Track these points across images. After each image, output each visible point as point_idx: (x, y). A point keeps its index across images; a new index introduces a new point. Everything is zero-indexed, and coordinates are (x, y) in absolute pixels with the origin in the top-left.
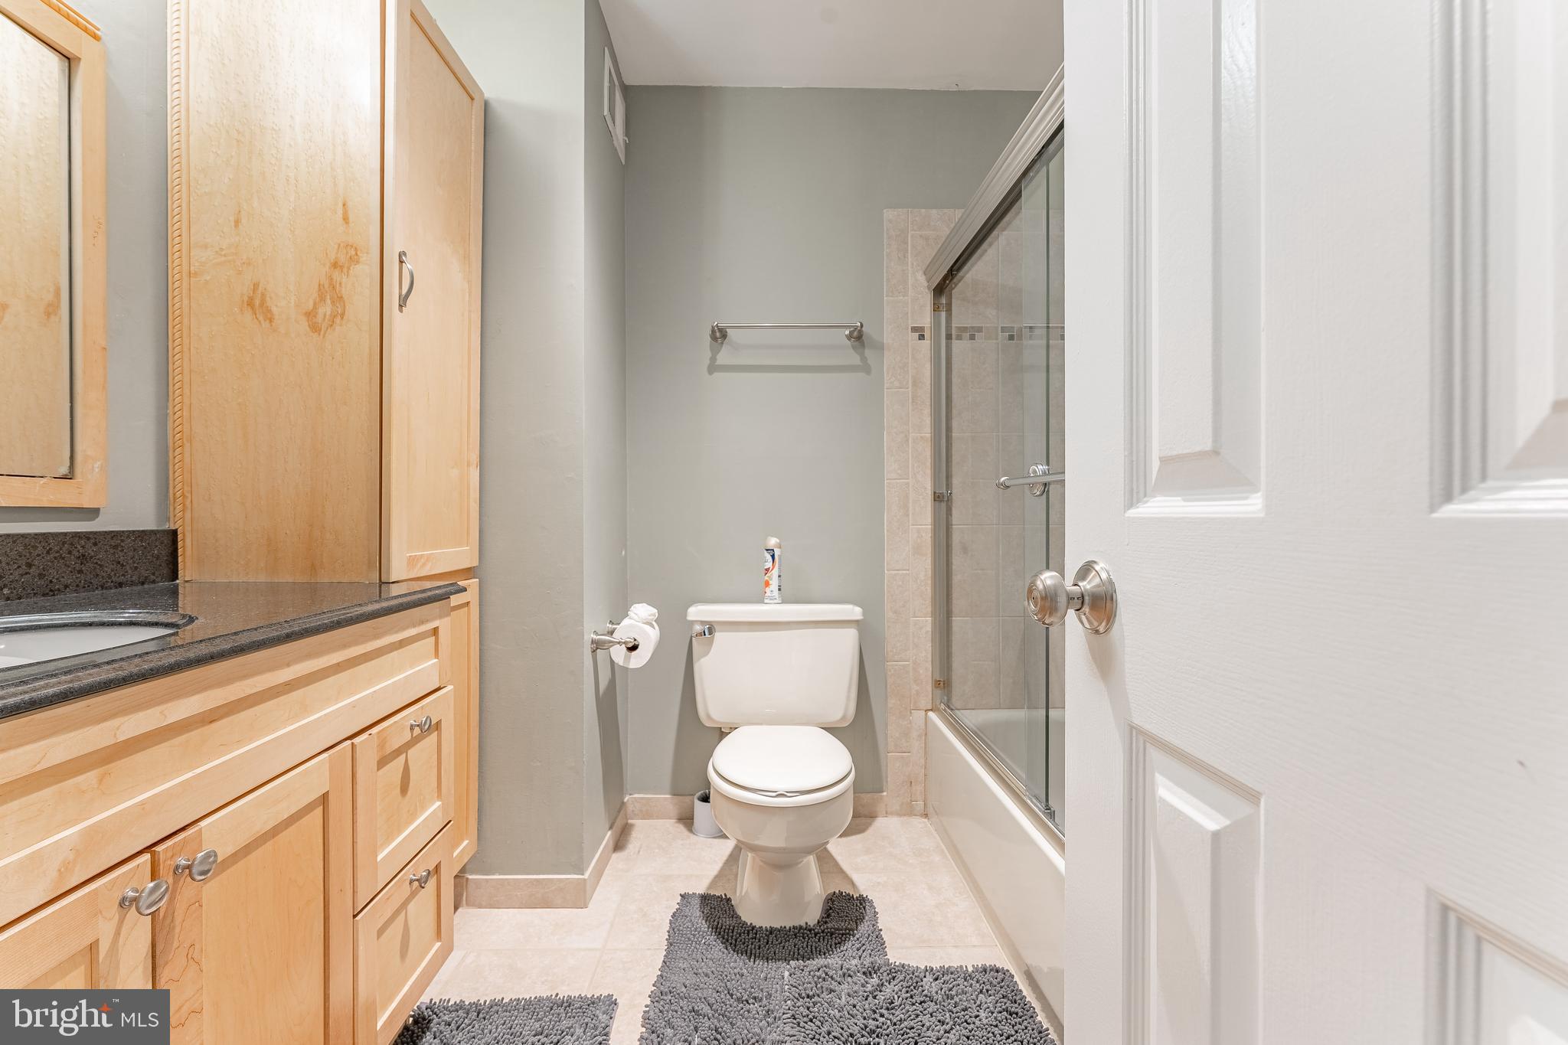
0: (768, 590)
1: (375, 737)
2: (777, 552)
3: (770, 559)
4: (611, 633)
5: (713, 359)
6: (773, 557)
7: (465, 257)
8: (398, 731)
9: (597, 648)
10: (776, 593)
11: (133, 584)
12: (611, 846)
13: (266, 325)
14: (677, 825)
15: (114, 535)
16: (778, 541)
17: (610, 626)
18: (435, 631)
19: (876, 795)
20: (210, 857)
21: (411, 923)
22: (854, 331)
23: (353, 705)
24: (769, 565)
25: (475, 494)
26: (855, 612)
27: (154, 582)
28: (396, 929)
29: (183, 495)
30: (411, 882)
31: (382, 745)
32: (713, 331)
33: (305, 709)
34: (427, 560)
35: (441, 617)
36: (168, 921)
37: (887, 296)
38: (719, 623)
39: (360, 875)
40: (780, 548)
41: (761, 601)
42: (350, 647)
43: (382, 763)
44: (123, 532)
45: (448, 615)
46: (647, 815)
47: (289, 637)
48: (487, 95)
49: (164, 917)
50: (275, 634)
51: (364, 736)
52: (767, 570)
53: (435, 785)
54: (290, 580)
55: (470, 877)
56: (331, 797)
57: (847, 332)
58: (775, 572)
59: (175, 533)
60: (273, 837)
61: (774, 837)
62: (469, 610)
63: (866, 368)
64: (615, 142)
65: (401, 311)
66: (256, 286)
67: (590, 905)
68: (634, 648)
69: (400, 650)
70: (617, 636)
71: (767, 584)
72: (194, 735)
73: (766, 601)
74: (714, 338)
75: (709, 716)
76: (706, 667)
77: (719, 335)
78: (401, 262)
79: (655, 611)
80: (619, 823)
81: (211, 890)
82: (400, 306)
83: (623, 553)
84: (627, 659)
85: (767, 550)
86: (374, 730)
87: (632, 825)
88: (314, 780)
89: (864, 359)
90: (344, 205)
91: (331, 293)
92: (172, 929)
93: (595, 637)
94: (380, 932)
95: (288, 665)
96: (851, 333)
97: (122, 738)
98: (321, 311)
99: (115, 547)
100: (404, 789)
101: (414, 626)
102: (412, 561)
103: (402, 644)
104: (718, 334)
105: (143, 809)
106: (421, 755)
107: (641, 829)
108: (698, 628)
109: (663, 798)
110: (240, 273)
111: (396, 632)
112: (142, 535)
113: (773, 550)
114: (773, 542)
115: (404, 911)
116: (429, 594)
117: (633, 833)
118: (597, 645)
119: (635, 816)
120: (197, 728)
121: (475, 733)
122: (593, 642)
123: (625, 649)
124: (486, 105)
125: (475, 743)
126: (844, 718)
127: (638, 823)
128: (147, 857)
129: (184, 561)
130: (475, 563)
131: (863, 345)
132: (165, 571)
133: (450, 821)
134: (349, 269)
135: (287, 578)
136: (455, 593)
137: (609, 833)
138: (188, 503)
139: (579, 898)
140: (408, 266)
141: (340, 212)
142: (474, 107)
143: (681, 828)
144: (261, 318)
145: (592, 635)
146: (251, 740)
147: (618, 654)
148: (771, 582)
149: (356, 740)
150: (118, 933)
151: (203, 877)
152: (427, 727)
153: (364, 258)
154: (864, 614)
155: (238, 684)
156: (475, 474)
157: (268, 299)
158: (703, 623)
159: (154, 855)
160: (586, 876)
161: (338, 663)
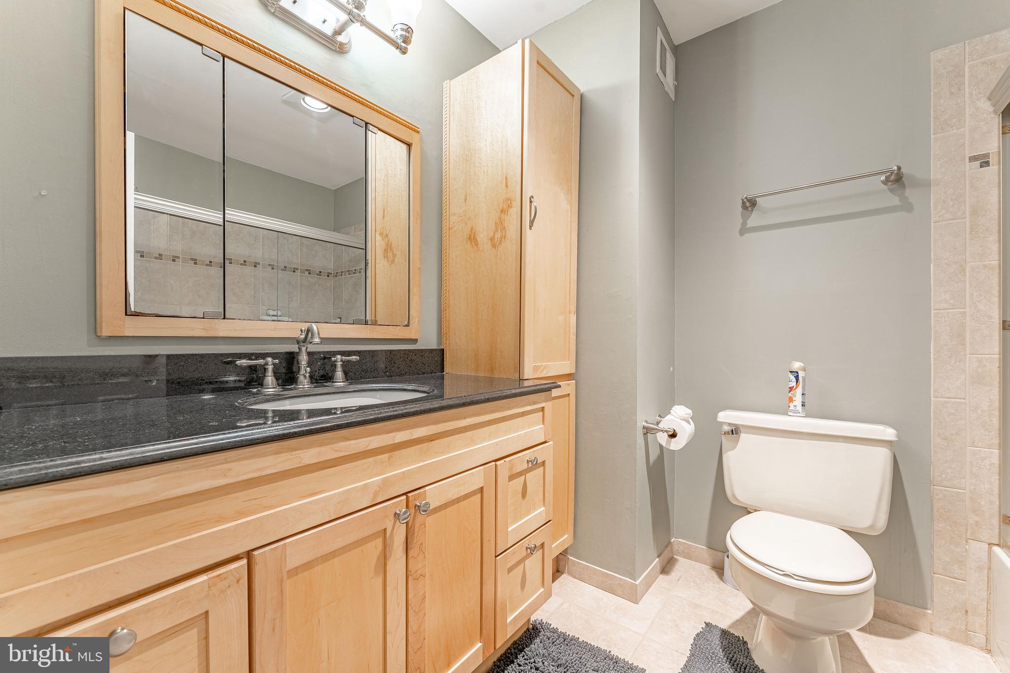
0: (791, 405)
1: (508, 462)
2: (801, 374)
3: (794, 380)
4: (658, 423)
5: (744, 224)
6: (797, 378)
7: (568, 191)
8: (520, 462)
9: (647, 433)
10: (799, 408)
11: (428, 373)
12: (659, 568)
13: (475, 248)
14: (711, 571)
15: (422, 351)
16: (802, 365)
17: (659, 418)
18: (543, 409)
19: (917, 610)
20: (427, 505)
21: (527, 571)
22: (890, 176)
23: (497, 444)
24: (794, 384)
25: (573, 330)
26: (889, 433)
27: (435, 373)
28: (519, 570)
29: (446, 333)
30: (527, 548)
31: (511, 468)
32: (744, 203)
33: (473, 442)
34: (545, 368)
35: (546, 401)
36: (412, 529)
37: (934, 134)
38: (743, 426)
39: (498, 534)
40: (805, 371)
41: (785, 413)
42: (495, 412)
43: (512, 478)
44: (425, 349)
45: (550, 401)
46: (688, 557)
47: (464, 405)
48: (582, 90)
49: (411, 527)
50: (458, 402)
51: (502, 461)
52: (791, 389)
53: (542, 497)
54: (483, 375)
55: (570, 557)
56: (485, 489)
57: (883, 178)
58: (799, 391)
59: (443, 349)
60: (457, 503)
61: (784, 608)
62: (569, 399)
63: (907, 207)
64: (667, 89)
65: (531, 229)
66: (472, 229)
67: (640, 603)
68: (673, 436)
69: (522, 418)
70: (661, 426)
71: (791, 400)
72: (424, 446)
73: (789, 414)
74: (744, 207)
75: (734, 497)
76: (731, 458)
77: (750, 204)
78: (531, 202)
79: (691, 411)
80: (666, 555)
81: (430, 520)
82: (530, 226)
83: (671, 369)
84: (669, 443)
85: (791, 372)
86: (507, 459)
87: (676, 560)
88: (476, 480)
89: (904, 199)
90: (506, 178)
91: (500, 225)
92: (413, 534)
93: (646, 424)
94: (510, 570)
95: (465, 418)
96: (887, 179)
97: (396, 441)
98: (496, 236)
99: (422, 356)
100: (524, 495)
101: (530, 405)
102: (536, 368)
103: (523, 414)
104: (748, 204)
105: (404, 475)
106: (534, 477)
107: (683, 564)
108: (726, 428)
109: (701, 548)
110: (466, 224)
111: (520, 407)
112: (431, 351)
113: (797, 373)
114: (797, 365)
115: (523, 563)
116: (538, 387)
117: (676, 565)
118: (647, 431)
119: (679, 554)
120: (426, 443)
121: (572, 472)
122: (644, 428)
123: (667, 436)
124: (582, 96)
125: (572, 478)
126: (872, 527)
127: (681, 560)
128: (404, 497)
129: (446, 364)
130: (573, 371)
131: (903, 186)
132: (439, 368)
133: (550, 521)
134: (508, 212)
135: (482, 374)
136: (553, 388)
137: (657, 559)
138: (448, 337)
139: (634, 597)
140: (534, 204)
141: (504, 182)
142: (574, 101)
143: (714, 574)
144: (474, 245)
145: (644, 423)
146: (448, 453)
147: (663, 438)
148: (794, 399)
149: (498, 463)
150: (393, 528)
151: (424, 513)
152: (535, 463)
153: (514, 204)
154: (898, 436)
155: (442, 424)
156: (573, 318)
157: (476, 235)
158: (730, 424)
159: (407, 498)
160: (637, 582)
161: (489, 420)
